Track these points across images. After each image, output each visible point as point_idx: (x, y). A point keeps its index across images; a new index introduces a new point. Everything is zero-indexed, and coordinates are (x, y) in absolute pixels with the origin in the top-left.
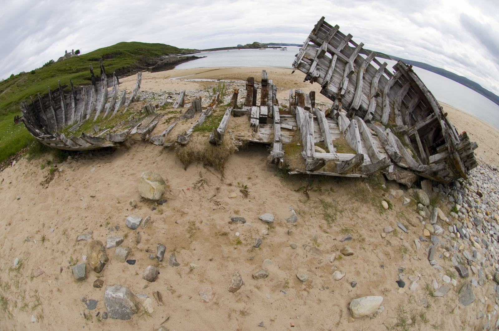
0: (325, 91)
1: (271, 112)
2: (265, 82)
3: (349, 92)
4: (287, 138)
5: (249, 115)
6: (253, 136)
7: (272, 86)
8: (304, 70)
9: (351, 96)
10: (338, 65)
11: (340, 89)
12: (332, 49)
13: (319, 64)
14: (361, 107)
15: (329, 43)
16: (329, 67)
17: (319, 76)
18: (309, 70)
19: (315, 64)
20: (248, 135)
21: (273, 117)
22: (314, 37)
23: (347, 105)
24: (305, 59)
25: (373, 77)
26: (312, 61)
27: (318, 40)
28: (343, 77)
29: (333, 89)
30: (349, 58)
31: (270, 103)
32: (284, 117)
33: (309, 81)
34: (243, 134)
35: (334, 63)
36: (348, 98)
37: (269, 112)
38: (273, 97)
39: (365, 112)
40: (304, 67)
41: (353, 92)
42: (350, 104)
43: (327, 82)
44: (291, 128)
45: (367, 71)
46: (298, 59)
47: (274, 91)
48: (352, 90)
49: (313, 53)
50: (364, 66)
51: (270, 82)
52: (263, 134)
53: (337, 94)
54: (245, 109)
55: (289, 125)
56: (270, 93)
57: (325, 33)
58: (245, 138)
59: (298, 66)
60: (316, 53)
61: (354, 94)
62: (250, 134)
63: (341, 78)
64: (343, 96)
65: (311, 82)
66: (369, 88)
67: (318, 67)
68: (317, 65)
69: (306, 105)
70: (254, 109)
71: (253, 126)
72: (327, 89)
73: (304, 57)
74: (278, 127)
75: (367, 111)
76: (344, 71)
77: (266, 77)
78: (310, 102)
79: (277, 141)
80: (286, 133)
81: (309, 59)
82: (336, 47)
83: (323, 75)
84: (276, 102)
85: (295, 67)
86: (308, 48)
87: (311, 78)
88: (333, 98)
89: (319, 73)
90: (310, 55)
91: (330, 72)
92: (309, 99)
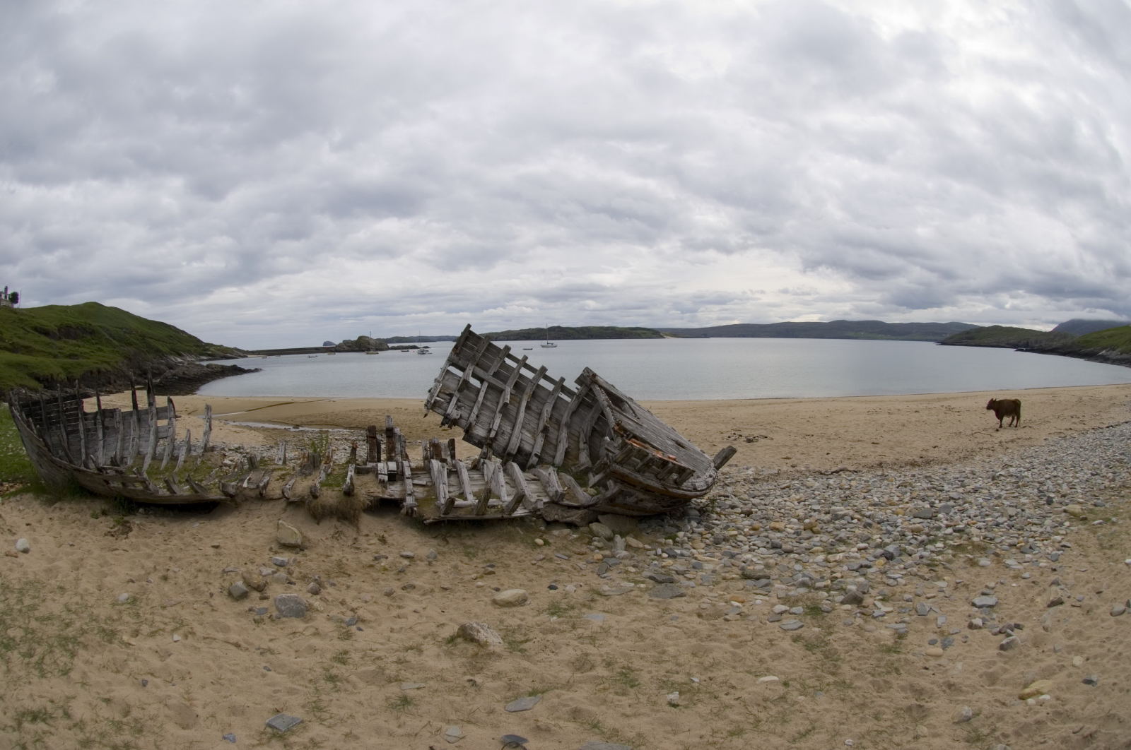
0: (469, 437)
1: (400, 469)
2: (390, 432)
3: (503, 433)
4: (420, 493)
5: (375, 471)
6: (383, 492)
7: (400, 436)
8: (440, 411)
9: (507, 438)
10: (489, 397)
11: (490, 431)
12: (480, 372)
13: (461, 399)
14: (520, 450)
15: (477, 365)
16: (475, 402)
17: (461, 417)
18: (446, 411)
19: (454, 400)
20: (378, 491)
21: (403, 474)
22: (456, 358)
23: (500, 450)
24: (441, 395)
25: (543, 404)
26: (451, 395)
27: (460, 363)
28: (495, 413)
29: (480, 432)
30: (505, 382)
31: (399, 458)
32: (416, 474)
33: (447, 426)
34: (372, 490)
35: (482, 394)
36: (502, 441)
37: (398, 467)
38: (401, 451)
39: (529, 455)
40: (440, 407)
41: (509, 431)
42: (505, 449)
43: (471, 424)
44: (424, 483)
45: (534, 396)
46: (432, 396)
47: (403, 444)
48: (507, 428)
49: (453, 385)
50: (529, 391)
51: (397, 430)
52: (394, 491)
53: (486, 438)
54: (370, 465)
55: (423, 480)
56: (398, 446)
57: (472, 349)
58: (375, 494)
59: (432, 406)
60: (457, 382)
61: (511, 435)
62: (380, 490)
63: (492, 415)
64: (494, 439)
65: (450, 427)
66: (536, 421)
67: (459, 404)
68: (458, 400)
69: (443, 457)
70: (381, 465)
71: (382, 482)
72: (472, 434)
73: (440, 392)
74: (409, 482)
75: (531, 454)
76: (498, 403)
77: (392, 424)
78: (449, 453)
79: (410, 495)
80: (420, 489)
81: (448, 395)
82: (486, 370)
83: (465, 415)
84: (406, 457)
85: (428, 409)
86: (447, 377)
87: (449, 422)
88: (479, 444)
89: (460, 412)
90: (448, 388)
91: (475, 410)
92: (448, 449)
